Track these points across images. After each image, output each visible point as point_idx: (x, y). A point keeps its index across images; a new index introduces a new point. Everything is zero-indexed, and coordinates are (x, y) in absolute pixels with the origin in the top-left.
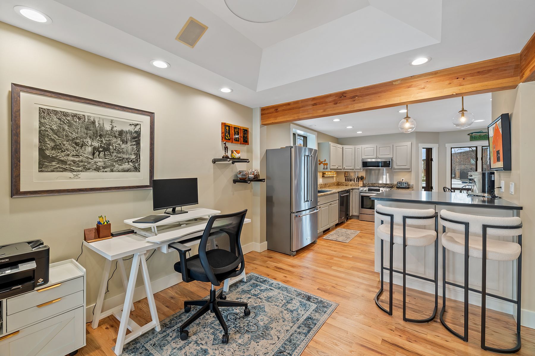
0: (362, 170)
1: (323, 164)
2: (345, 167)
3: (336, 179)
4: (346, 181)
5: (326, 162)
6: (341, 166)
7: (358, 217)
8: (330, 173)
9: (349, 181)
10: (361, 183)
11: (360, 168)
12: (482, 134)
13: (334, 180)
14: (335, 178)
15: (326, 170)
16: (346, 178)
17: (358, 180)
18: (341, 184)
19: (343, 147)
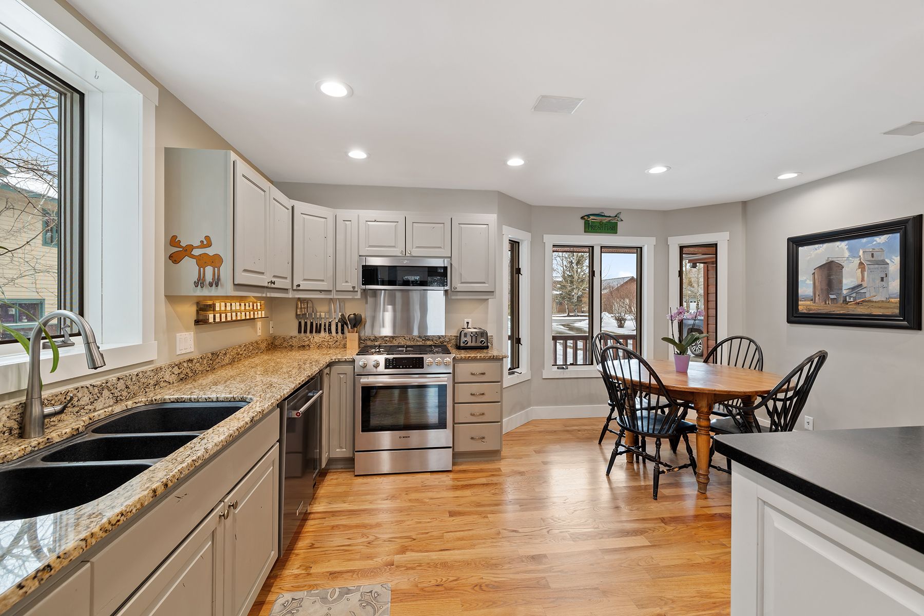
0: (359, 296)
1: (193, 257)
2: (301, 283)
3: (266, 327)
4: (300, 332)
5: (210, 251)
6: (286, 278)
7: (349, 463)
8: (236, 306)
9: (311, 332)
10: (352, 338)
11: (354, 287)
12: (605, 220)
13: (259, 332)
14: (259, 324)
15: (213, 292)
16: (300, 323)
17: (342, 326)
18: (285, 344)
19: (293, 207)
